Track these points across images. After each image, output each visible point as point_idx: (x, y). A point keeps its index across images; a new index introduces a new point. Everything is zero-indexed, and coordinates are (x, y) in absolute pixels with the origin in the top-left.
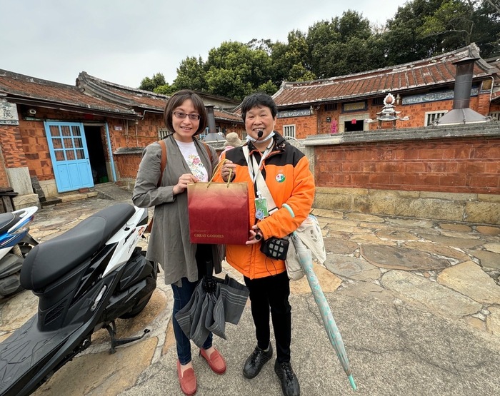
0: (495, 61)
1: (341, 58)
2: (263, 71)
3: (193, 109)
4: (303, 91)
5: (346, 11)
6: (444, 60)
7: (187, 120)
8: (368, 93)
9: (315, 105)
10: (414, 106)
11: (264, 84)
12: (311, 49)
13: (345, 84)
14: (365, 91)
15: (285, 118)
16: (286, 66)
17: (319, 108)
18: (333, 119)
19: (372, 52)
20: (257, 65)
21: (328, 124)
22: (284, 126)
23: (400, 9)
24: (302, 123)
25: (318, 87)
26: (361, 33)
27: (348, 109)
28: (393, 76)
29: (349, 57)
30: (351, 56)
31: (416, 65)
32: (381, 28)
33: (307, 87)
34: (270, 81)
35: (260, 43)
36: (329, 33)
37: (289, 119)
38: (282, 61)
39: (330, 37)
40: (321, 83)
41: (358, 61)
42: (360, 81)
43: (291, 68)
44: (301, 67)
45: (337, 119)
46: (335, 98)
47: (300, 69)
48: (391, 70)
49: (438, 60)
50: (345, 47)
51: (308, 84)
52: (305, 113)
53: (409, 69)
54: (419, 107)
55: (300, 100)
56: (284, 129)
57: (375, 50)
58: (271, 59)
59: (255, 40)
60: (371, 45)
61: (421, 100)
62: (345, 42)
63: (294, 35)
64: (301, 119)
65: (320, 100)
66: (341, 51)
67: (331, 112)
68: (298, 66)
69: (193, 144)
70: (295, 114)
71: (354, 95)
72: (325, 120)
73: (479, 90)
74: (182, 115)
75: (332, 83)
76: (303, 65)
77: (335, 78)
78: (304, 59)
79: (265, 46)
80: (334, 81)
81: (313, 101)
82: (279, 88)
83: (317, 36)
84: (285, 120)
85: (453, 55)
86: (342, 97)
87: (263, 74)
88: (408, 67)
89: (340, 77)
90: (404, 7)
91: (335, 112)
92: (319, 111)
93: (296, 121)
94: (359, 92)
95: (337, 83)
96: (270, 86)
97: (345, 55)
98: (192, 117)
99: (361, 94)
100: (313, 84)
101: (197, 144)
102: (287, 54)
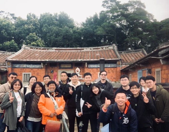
0: (122, 53)
1: (59, 36)
2: (8, 33)
3: (19, 83)
4: (36, 52)
5: (62, 12)
6: (104, 48)
7: (17, 86)
8: (72, 60)
9: (44, 63)
10: (93, 69)
11: (8, 42)
12: (41, 26)
13: (61, 52)
14: (71, 59)
15: (24, 68)
16: (25, 33)
17: (46, 64)
18: (55, 72)
19: (75, 36)
20: (4, 29)
21: (52, 74)
22: (23, 73)
23: (87, 19)
24: (36, 72)
25: (46, 52)
26: (69, 25)
27: (63, 67)
28: (84, 52)
29: (64, 36)
30: (65, 36)
31: (94, 49)
32: (79, 23)
33: (40, 50)
34: (13, 40)
35: (7, 14)
36: (52, 20)
37: (27, 69)
38: (22, 29)
39: (53, 23)
40: (48, 49)
41: (69, 39)
42: (69, 52)
43: (28, 34)
44: (35, 35)
45: (57, 72)
46: (56, 60)
47: (35, 37)
48: (83, 49)
49: (102, 48)
50: (61, 30)
51: (40, 49)
52: (38, 66)
53: (91, 50)
54: (95, 69)
55: (35, 58)
56: (23, 75)
57: (77, 35)
58: (14, 27)
59: (3, 12)
60: (74, 32)
61: (96, 67)
62: (61, 27)
63: (30, 16)
64: (35, 70)
65: (47, 60)
66: (59, 32)
67: (54, 67)
68: (33, 35)
69: (18, 92)
70: (31, 66)
71: (66, 60)
72: (50, 72)
73: (117, 65)
74: (16, 85)
75: (54, 51)
76: (36, 35)
77: (56, 48)
78: (37, 31)
79: (10, 17)
80: (56, 50)
81: (43, 60)
82: (20, 49)
83: (45, 20)
84: (25, 69)
85: (108, 48)
86: (59, 60)
87: (8, 35)
88: (91, 49)
89: (59, 48)
90: (89, 18)
91: (56, 68)
92: (46, 66)
93: (32, 71)
94: (68, 59)
95: (57, 51)
96: (12, 43)
97: (61, 34)
98: (19, 85)
99: (69, 60)
100: (43, 49)
101: (19, 92)
102: (26, 26)
